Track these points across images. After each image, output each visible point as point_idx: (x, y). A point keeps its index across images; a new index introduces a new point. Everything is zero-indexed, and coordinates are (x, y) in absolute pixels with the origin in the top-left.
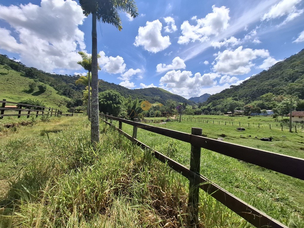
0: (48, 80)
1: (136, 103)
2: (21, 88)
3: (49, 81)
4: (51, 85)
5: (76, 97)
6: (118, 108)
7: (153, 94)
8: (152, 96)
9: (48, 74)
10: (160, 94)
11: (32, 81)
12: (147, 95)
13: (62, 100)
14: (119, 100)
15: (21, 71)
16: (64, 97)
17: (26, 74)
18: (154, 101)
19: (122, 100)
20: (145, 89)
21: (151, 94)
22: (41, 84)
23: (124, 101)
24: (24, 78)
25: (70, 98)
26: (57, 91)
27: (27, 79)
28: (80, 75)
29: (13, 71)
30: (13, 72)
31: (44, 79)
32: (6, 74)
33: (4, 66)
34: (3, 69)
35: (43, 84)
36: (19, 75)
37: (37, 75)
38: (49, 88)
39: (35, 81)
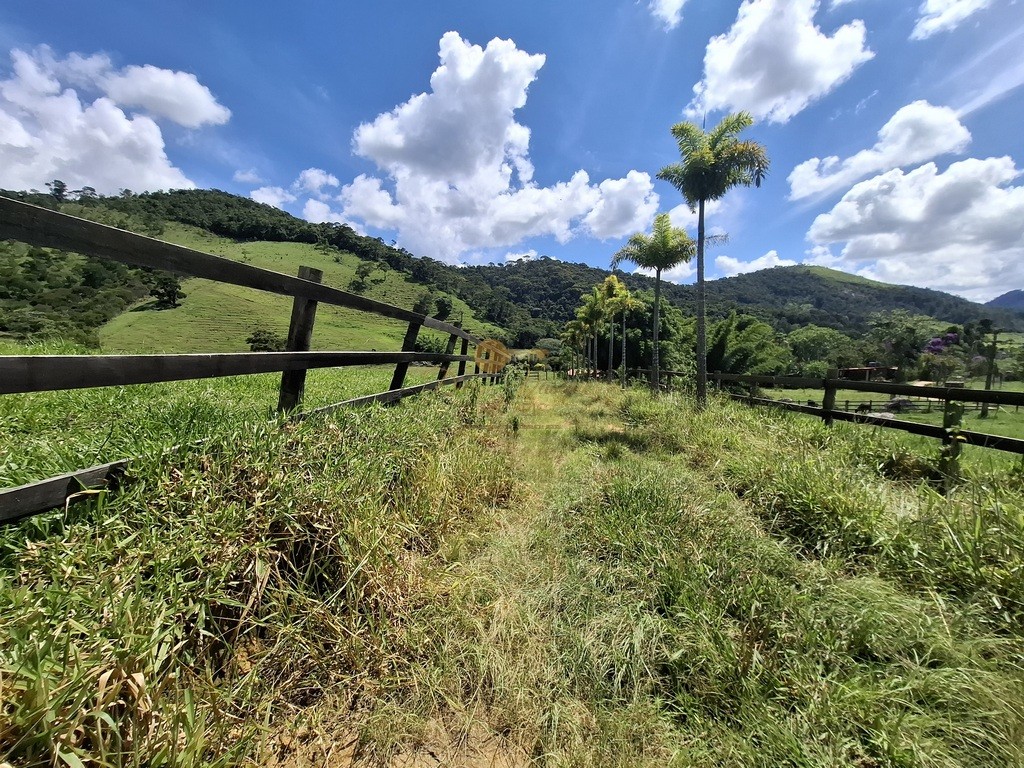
0: (454, 285)
1: (728, 332)
3: (456, 287)
4: (460, 297)
5: (517, 324)
6: (663, 351)
7: (777, 292)
8: (772, 302)
9: (452, 269)
10: (812, 293)
11: (424, 289)
12: (749, 302)
13: (485, 334)
14: (664, 323)
15: (405, 269)
16: (488, 326)
17: (414, 275)
18: (784, 320)
19: (675, 325)
20: (741, 279)
21: (770, 296)
22: (442, 294)
23: (681, 324)
24: (409, 285)
25: (502, 327)
26: (475, 312)
27: (417, 286)
28: (524, 260)
29: (393, 272)
30: (392, 274)
31: (446, 284)
32: (381, 281)
33: (378, 263)
34: (377, 271)
35: (445, 295)
36: (402, 279)
37: (433, 275)
38: (458, 305)
39: (431, 290)
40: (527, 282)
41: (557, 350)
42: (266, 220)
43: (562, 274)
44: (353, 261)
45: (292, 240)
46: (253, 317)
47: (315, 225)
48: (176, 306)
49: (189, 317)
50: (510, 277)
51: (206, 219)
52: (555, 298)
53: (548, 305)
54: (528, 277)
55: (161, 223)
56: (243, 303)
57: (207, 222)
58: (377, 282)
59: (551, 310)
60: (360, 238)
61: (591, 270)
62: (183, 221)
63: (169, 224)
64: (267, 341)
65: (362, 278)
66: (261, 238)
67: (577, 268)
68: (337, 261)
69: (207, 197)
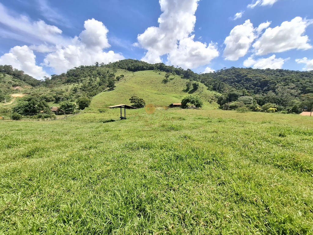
2: (182, 88)
3: (200, 79)
4: (202, 82)
5: (227, 91)
11: (188, 80)
13: (213, 96)
15: (181, 74)
16: (214, 92)
17: (184, 76)
22: (195, 82)
24: (183, 80)
25: (220, 93)
26: (208, 87)
27: (185, 80)
29: (177, 76)
31: (196, 78)
32: (173, 79)
33: (172, 73)
34: (172, 76)
36: (180, 78)
37: (191, 75)
38: (201, 85)
39: (190, 80)
40: (225, 77)
41: (250, 101)
42: (141, 65)
43: (241, 72)
44: (164, 73)
45: (147, 70)
46: (133, 92)
47: (154, 65)
48: (113, 90)
49: (116, 93)
50: (219, 76)
51: (126, 67)
52: (238, 82)
53: (235, 85)
54: (226, 75)
55: (116, 69)
56: (131, 88)
57: (127, 68)
58: (171, 79)
59: (237, 87)
60: (166, 66)
61: (254, 70)
62: (121, 68)
63: (118, 69)
64: (135, 100)
65: (167, 78)
66: (139, 70)
67: (247, 70)
68: (159, 74)
69: (127, 61)
